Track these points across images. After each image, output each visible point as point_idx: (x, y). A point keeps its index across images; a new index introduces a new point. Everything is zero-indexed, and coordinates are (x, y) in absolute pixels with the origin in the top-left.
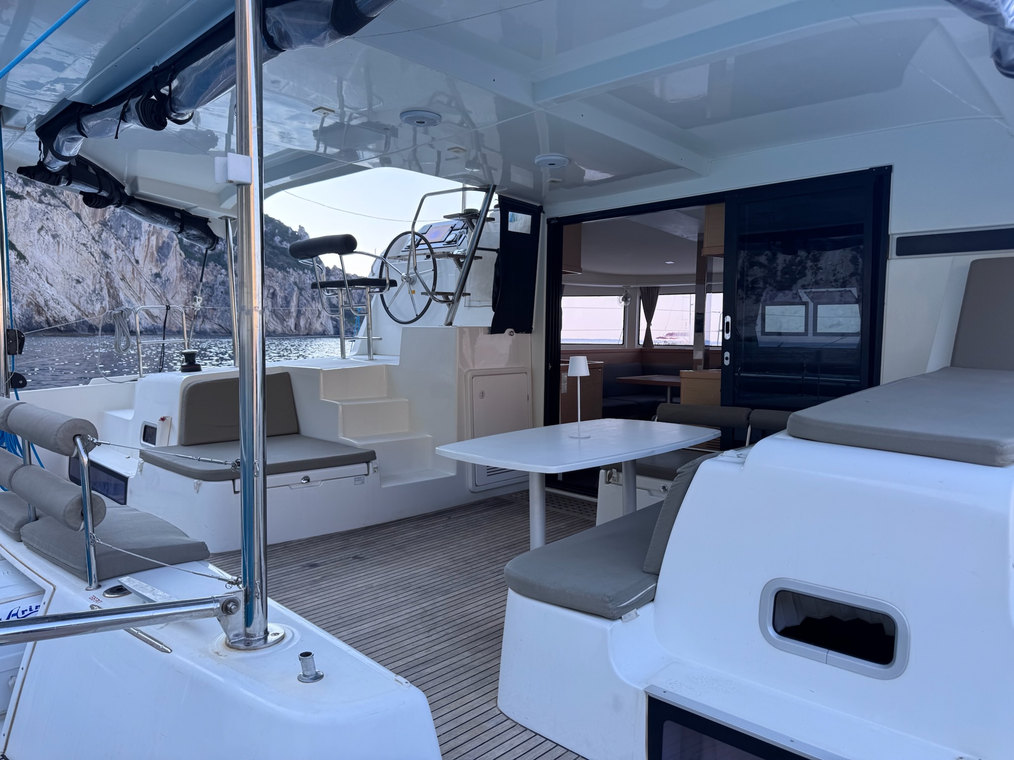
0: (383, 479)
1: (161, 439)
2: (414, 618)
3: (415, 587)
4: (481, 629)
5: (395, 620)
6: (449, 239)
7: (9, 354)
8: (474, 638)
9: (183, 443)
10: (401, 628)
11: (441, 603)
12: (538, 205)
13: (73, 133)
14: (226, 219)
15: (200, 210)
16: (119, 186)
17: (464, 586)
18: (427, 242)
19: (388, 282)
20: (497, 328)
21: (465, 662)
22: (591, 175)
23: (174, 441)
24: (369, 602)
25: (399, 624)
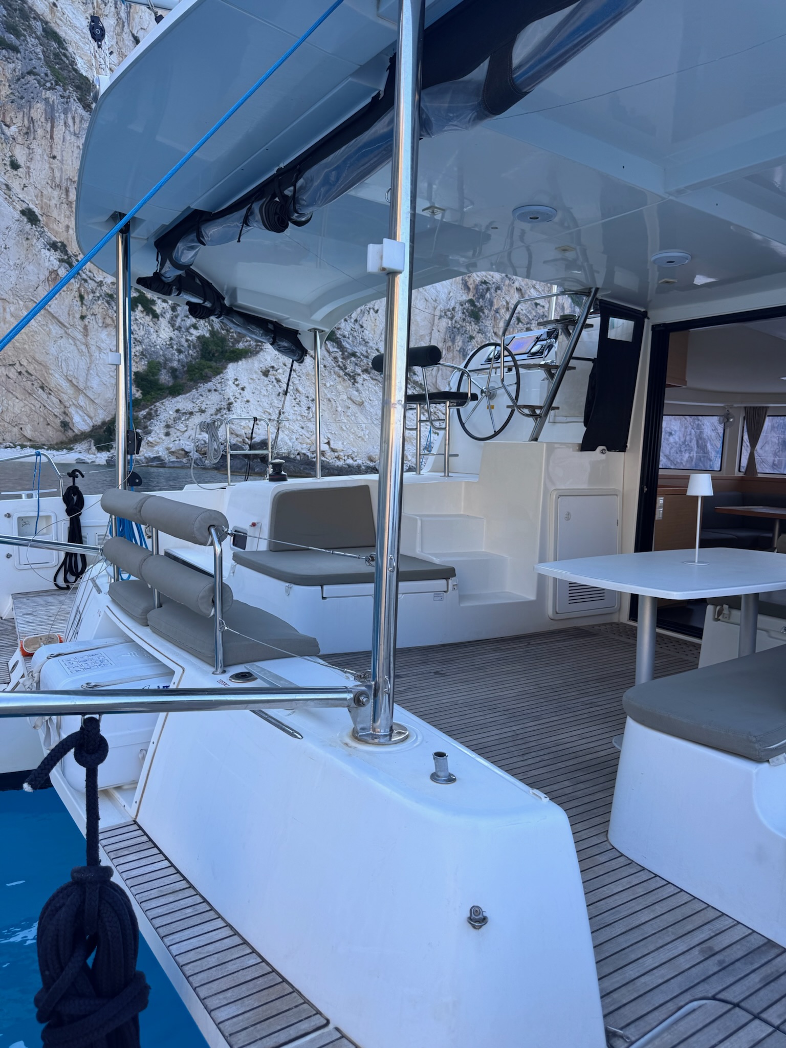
0: (462, 598)
1: (251, 545)
2: (506, 740)
3: (502, 709)
4: (580, 760)
5: (486, 740)
6: (533, 350)
7: (128, 454)
8: (572, 768)
9: (272, 549)
10: (493, 748)
11: (532, 729)
12: (643, 310)
13: (193, 241)
14: (314, 331)
15: (291, 321)
16: (220, 298)
17: (554, 714)
18: (511, 354)
19: (469, 395)
20: (587, 445)
21: (567, 791)
23: (263, 546)
24: (457, 719)
25: (490, 744)
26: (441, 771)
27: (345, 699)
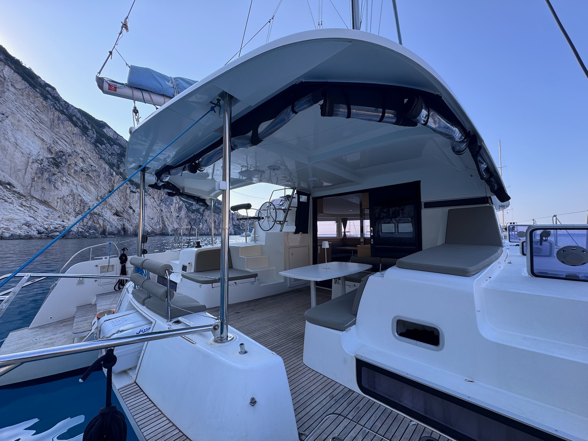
0: (260, 283)
1: (188, 270)
2: (273, 331)
3: (272, 320)
4: (296, 335)
5: (266, 332)
6: (280, 204)
7: (142, 243)
8: (293, 338)
9: (195, 271)
10: (268, 334)
11: (281, 326)
12: (309, 193)
13: (167, 174)
14: (211, 199)
15: (203, 197)
16: (179, 190)
17: (289, 320)
18: (273, 205)
19: (261, 218)
20: (297, 232)
21: (291, 346)
22: (325, 184)
23: (192, 271)
24: (257, 325)
25: (268, 333)
26: (242, 350)
27: (210, 328)
